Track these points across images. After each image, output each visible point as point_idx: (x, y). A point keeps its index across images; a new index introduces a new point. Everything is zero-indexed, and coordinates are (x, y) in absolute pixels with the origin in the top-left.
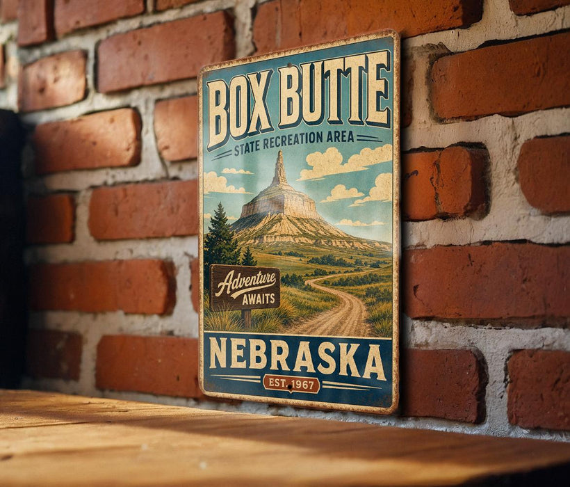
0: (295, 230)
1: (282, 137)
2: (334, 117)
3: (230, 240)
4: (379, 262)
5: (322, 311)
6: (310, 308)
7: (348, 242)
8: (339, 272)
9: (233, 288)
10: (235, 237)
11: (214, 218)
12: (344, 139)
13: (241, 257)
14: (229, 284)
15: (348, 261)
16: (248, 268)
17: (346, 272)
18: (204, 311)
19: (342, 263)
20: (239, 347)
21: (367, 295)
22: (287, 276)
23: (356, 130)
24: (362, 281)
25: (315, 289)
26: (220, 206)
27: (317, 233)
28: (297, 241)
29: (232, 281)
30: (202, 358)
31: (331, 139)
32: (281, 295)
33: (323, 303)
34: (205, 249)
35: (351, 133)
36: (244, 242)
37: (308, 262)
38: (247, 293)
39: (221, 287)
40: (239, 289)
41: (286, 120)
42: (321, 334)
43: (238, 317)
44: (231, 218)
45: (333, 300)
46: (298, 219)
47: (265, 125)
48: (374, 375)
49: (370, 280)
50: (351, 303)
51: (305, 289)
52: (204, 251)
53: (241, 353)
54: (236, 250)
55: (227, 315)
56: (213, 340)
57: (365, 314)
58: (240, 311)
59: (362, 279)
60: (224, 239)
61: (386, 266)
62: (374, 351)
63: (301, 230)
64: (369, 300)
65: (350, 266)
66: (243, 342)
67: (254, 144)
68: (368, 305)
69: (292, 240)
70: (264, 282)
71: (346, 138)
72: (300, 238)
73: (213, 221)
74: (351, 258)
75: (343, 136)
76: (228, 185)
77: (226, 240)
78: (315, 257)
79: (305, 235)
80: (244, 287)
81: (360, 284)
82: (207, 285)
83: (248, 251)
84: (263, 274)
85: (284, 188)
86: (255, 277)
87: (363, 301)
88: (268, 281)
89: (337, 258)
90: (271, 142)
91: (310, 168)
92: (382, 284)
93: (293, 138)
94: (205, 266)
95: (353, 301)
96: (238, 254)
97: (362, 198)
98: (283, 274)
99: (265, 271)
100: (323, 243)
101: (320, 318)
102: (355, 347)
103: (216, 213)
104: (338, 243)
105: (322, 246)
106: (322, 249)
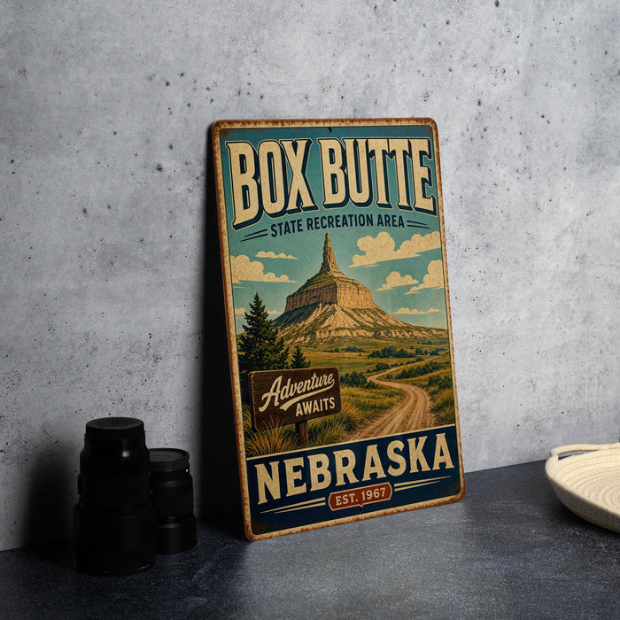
0: (352, 323)
1: (329, 217)
2: (383, 200)
3: (274, 339)
4: (437, 350)
5: (387, 408)
6: (375, 407)
7: (408, 332)
8: (402, 364)
9: (282, 398)
10: (280, 335)
11: (249, 314)
12: (395, 223)
13: (290, 359)
14: (276, 394)
15: (409, 351)
16: (300, 371)
17: (409, 363)
18: (245, 433)
19: (402, 354)
20: (296, 469)
21: (430, 384)
22: (347, 375)
23: (406, 215)
24: (424, 371)
25: (378, 385)
26: (257, 298)
27: (375, 324)
28: (355, 335)
29: (281, 389)
30: (247, 494)
31: (382, 223)
32: (342, 398)
33: (388, 399)
34: (240, 353)
35: (401, 217)
36: (292, 340)
37: (369, 357)
38: (301, 402)
39: (266, 398)
40: (290, 398)
41: (331, 199)
42: (389, 433)
43: (291, 432)
44: (273, 312)
45: (397, 394)
46: (354, 310)
47: (307, 202)
48: (443, 465)
49: (431, 368)
50: (416, 395)
51: (367, 387)
52: (239, 357)
53: (299, 475)
54: (283, 351)
55: (277, 433)
56: (261, 468)
57: (429, 404)
58: (294, 425)
59: (423, 369)
60: (266, 338)
61: (444, 352)
62: (441, 440)
63: (358, 322)
64: (432, 389)
65: (411, 356)
66: (300, 461)
67: (296, 224)
68: (432, 394)
69: (349, 334)
70: (320, 385)
71: (397, 223)
72: (358, 331)
73: (248, 317)
74: (412, 348)
75: (394, 221)
76: (265, 272)
77: (269, 340)
78: (375, 350)
79: (363, 327)
80: (296, 395)
81: (422, 374)
82: (246, 399)
83: (298, 351)
84: (318, 375)
85: (336, 275)
86: (309, 381)
87: (426, 390)
88: (325, 384)
89: (398, 350)
90: (316, 223)
91: (363, 253)
92: (442, 371)
93: (341, 219)
94: (241, 376)
95: (417, 392)
96: (285, 356)
97: (417, 285)
98: (342, 374)
99: (320, 373)
100: (382, 334)
101: (386, 416)
102: (423, 440)
103: (252, 307)
104: (398, 333)
105: (382, 338)
106: (383, 341)
